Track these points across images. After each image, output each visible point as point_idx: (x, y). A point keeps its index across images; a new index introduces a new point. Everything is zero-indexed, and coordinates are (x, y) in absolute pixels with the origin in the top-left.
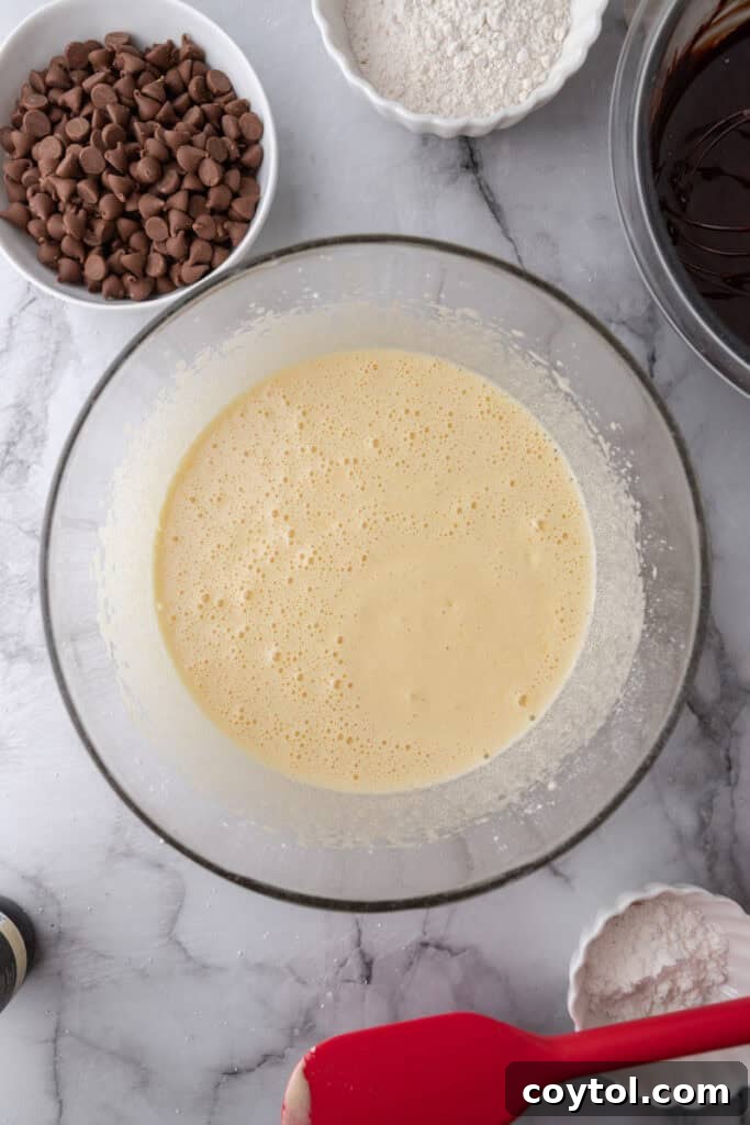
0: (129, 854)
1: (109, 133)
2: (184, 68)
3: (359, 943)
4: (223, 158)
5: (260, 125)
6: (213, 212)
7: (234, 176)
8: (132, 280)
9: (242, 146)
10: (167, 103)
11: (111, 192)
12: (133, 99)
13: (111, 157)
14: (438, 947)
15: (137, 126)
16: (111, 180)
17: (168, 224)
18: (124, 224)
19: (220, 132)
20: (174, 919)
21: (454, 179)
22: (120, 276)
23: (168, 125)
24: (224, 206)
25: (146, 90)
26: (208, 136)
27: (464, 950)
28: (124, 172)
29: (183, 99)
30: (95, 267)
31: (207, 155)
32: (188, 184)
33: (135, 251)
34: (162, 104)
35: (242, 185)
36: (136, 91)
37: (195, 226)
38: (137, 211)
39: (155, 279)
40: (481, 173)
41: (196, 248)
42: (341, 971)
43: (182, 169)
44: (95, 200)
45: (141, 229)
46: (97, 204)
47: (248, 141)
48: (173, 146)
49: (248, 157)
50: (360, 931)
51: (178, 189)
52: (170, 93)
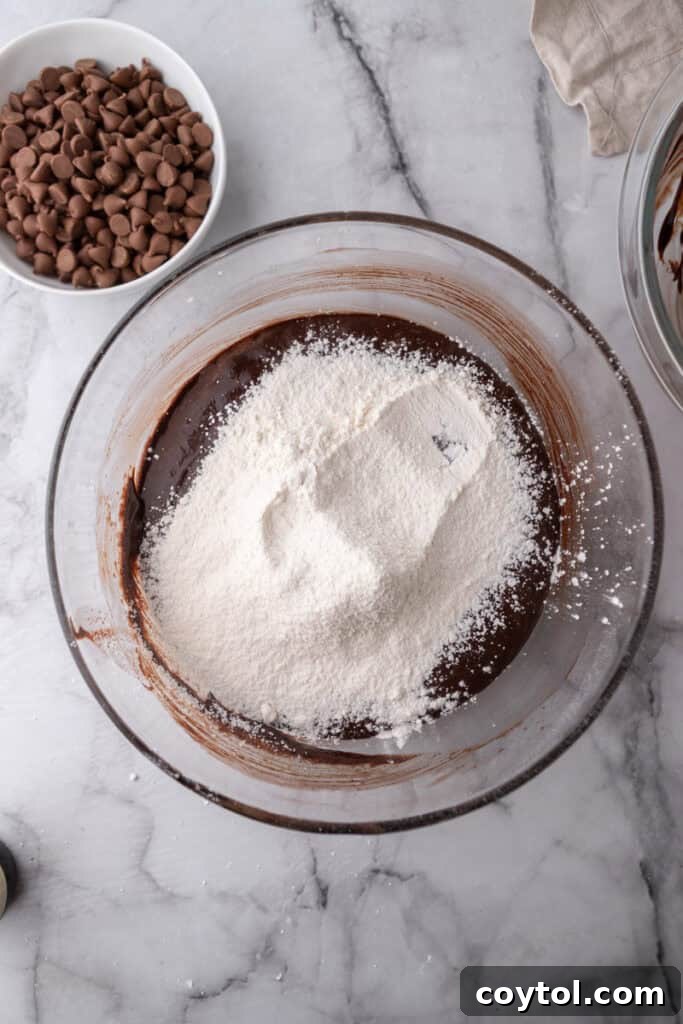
0: (102, 791)
1: (77, 142)
2: (144, 87)
3: (314, 872)
4: (178, 162)
5: (211, 134)
6: (170, 209)
7: (188, 178)
8: (98, 271)
9: (196, 152)
10: (129, 117)
11: (79, 193)
12: (99, 114)
13: (78, 163)
14: (388, 873)
15: (102, 136)
16: (79, 183)
17: (130, 220)
18: (91, 222)
19: (176, 141)
20: (143, 852)
21: (386, 179)
22: (88, 268)
23: (129, 134)
24: (180, 203)
25: (109, 106)
26: (164, 143)
27: (412, 876)
28: (91, 175)
29: (142, 114)
30: (66, 259)
31: (163, 159)
32: (147, 184)
33: (101, 245)
34: (124, 117)
35: (195, 186)
36: (101, 107)
37: (153, 221)
38: (102, 211)
39: (120, 269)
40: (410, 173)
41: (156, 241)
42: (299, 897)
43: (142, 173)
44: (65, 201)
45: (106, 225)
46: (67, 205)
47: (200, 147)
48: (133, 153)
49: (201, 161)
50: (315, 860)
51: (138, 189)
52: (132, 108)
